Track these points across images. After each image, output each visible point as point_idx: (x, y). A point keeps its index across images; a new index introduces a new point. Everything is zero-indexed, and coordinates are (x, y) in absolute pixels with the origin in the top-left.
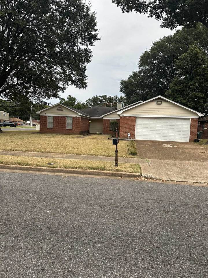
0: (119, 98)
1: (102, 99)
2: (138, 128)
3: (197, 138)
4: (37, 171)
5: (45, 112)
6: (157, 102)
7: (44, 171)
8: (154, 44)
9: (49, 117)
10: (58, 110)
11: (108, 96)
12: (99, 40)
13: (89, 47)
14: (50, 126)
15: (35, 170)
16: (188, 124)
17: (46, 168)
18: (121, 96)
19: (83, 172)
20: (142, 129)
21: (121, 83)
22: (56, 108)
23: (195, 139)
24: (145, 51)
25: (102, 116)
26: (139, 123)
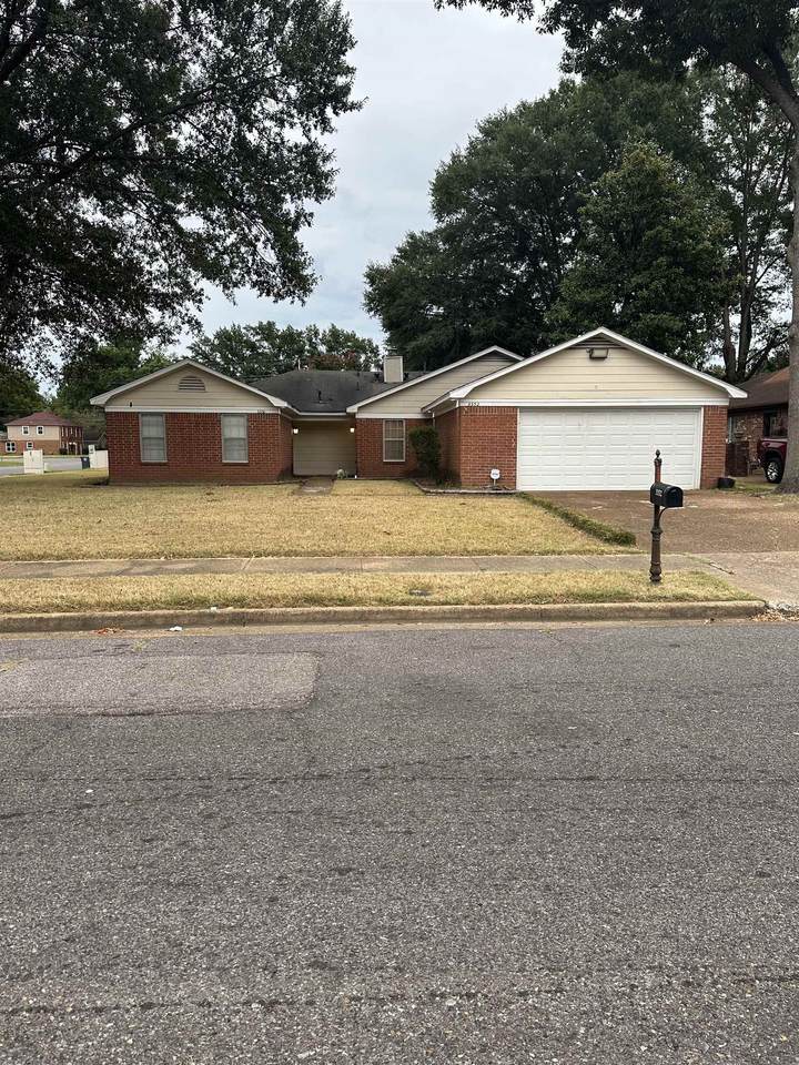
0: (324, 335)
1: (258, 337)
2: (526, 450)
3: (726, 475)
4: (393, 621)
5: (131, 398)
6: (591, 351)
7: (424, 618)
8: (482, 130)
9: (146, 419)
10: (182, 387)
11: (281, 327)
12: (355, 111)
13: (315, 134)
14: (154, 454)
15: (387, 619)
16: (694, 427)
17: (427, 608)
18: (334, 327)
19: (567, 611)
20: (560, 450)
21: (368, 276)
22: (176, 381)
23: (720, 479)
24: (454, 157)
25: (352, 409)
26: (529, 432)
